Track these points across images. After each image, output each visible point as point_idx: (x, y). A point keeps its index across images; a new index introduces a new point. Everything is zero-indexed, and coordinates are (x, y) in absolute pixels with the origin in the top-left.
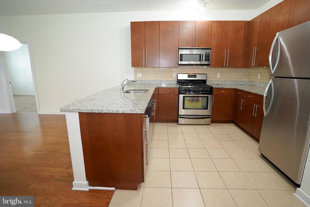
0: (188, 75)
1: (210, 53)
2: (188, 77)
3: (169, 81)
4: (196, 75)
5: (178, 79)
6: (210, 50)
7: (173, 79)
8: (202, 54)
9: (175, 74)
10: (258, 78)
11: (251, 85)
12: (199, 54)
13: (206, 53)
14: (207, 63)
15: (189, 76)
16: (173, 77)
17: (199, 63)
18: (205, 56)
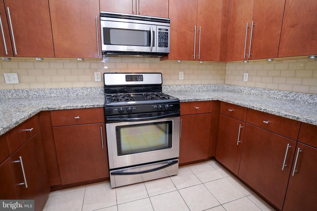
0: (126, 76)
1: (167, 30)
2: (127, 81)
3: (87, 88)
4: (142, 75)
5: (107, 84)
6: (168, 24)
7: (96, 85)
8: (154, 32)
9: (99, 73)
10: (244, 80)
11: (229, 91)
12: (146, 31)
13: (160, 29)
14: (162, 50)
15: (128, 78)
16: (96, 80)
17: (146, 49)
18: (159, 36)
